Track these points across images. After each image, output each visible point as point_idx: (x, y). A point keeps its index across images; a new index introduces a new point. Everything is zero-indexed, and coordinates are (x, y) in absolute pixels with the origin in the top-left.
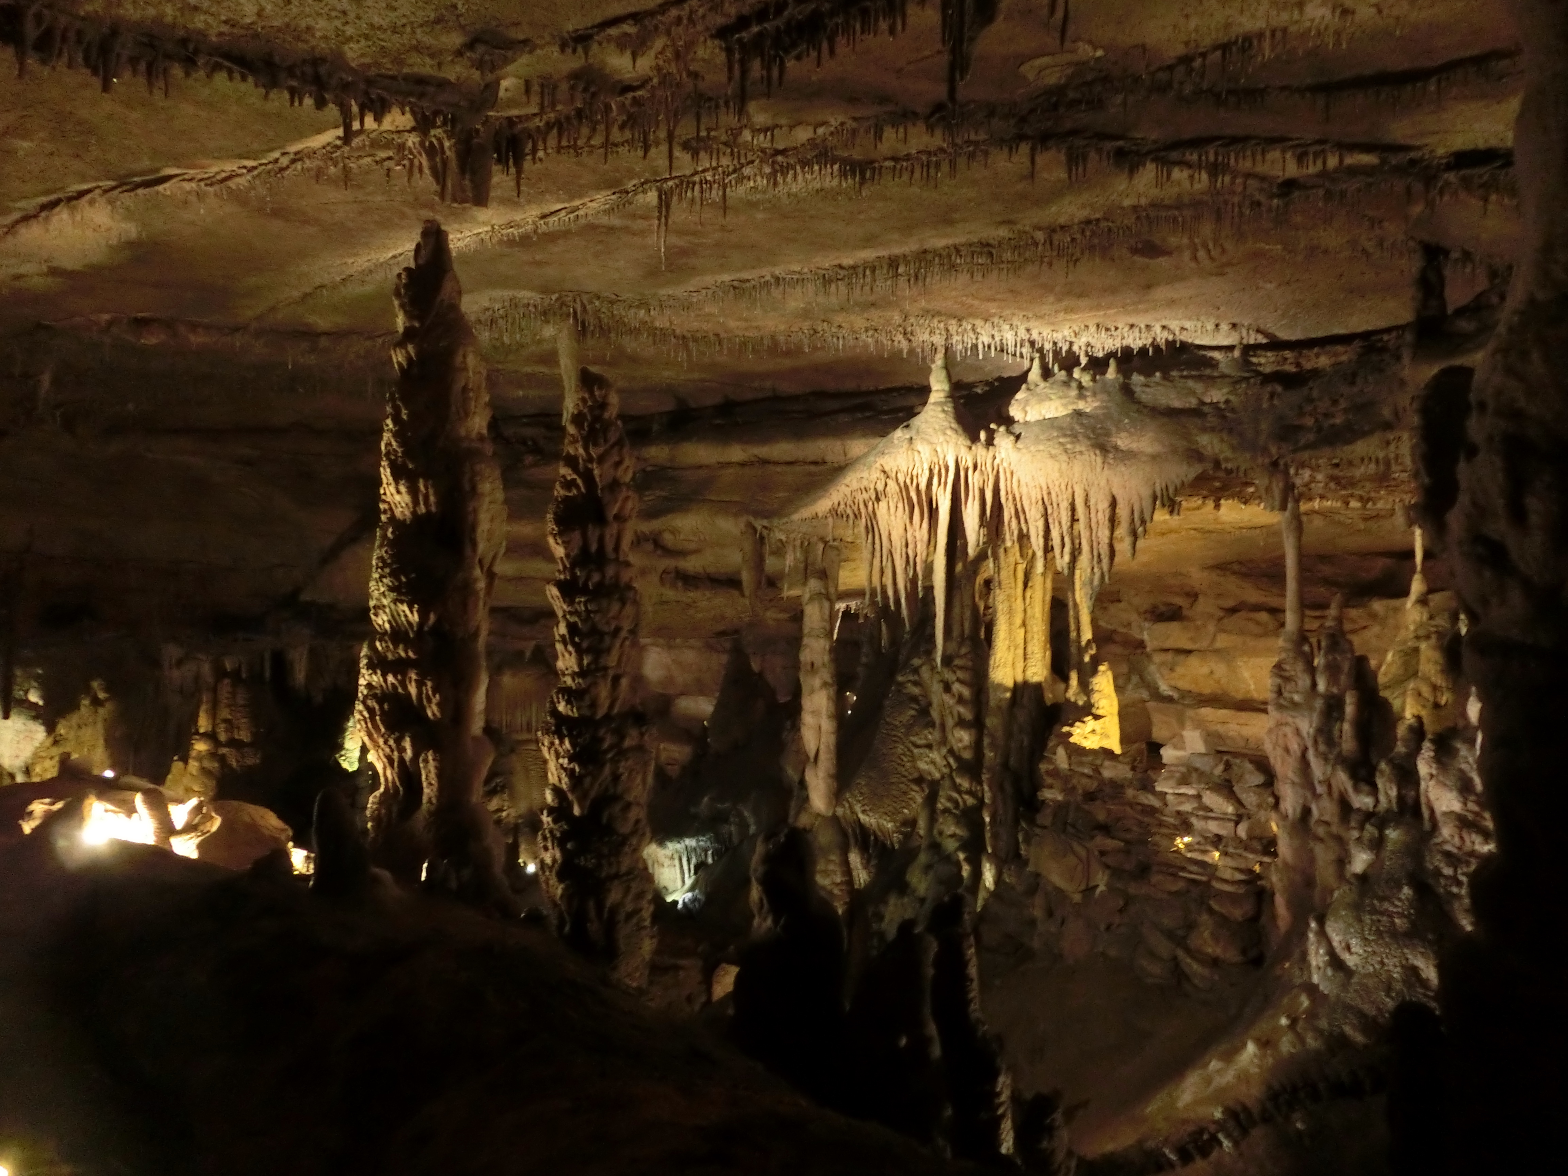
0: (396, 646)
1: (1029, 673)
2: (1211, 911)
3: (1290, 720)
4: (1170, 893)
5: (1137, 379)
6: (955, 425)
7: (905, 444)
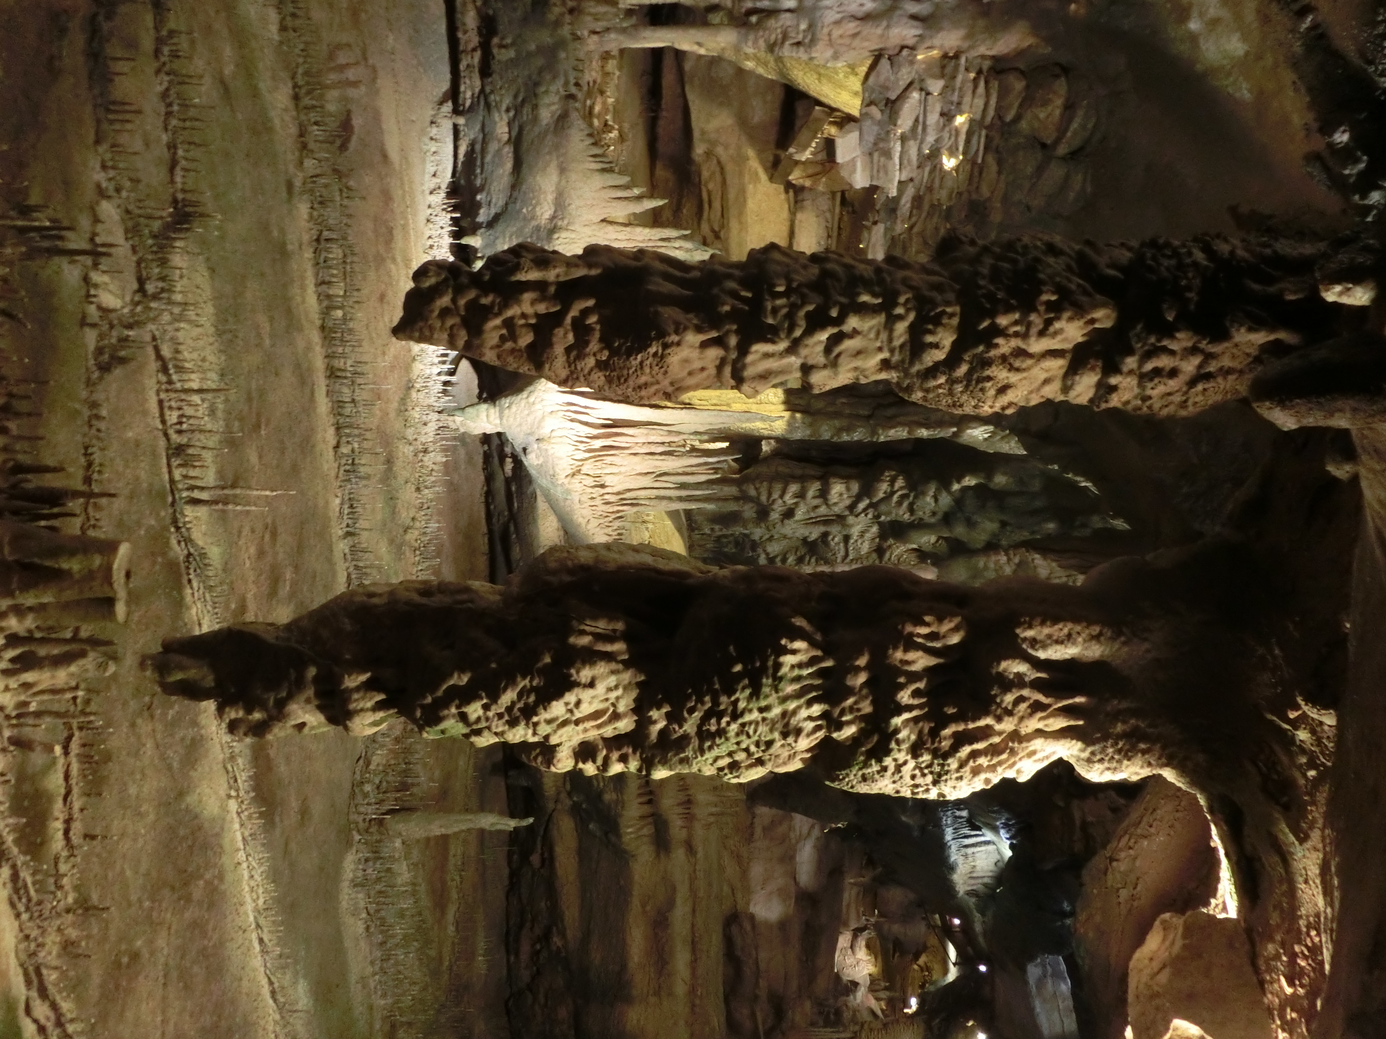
1: (776, 400)
2: (1018, 118)
5: (483, 216)
7: (543, 446)
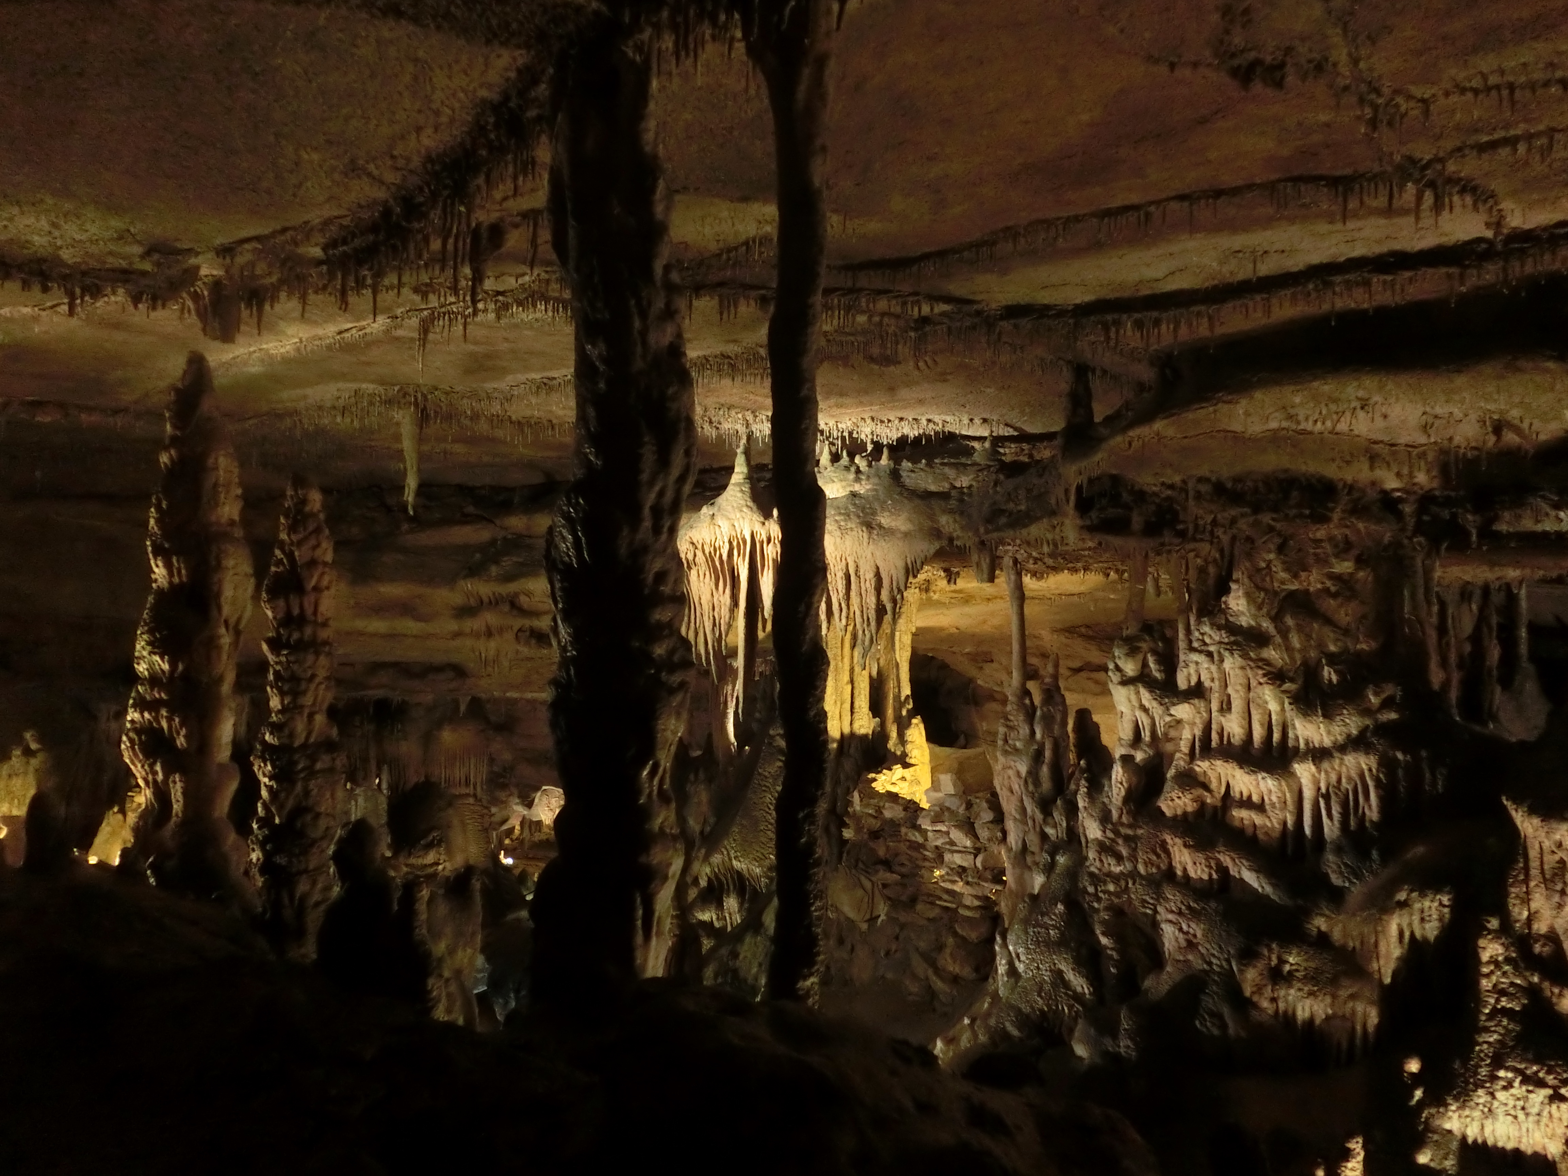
0: (152, 690)
1: (856, 726)
2: (955, 934)
3: (1012, 763)
4: (929, 919)
5: (906, 464)
6: (750, 504)
7: (708, 519)
